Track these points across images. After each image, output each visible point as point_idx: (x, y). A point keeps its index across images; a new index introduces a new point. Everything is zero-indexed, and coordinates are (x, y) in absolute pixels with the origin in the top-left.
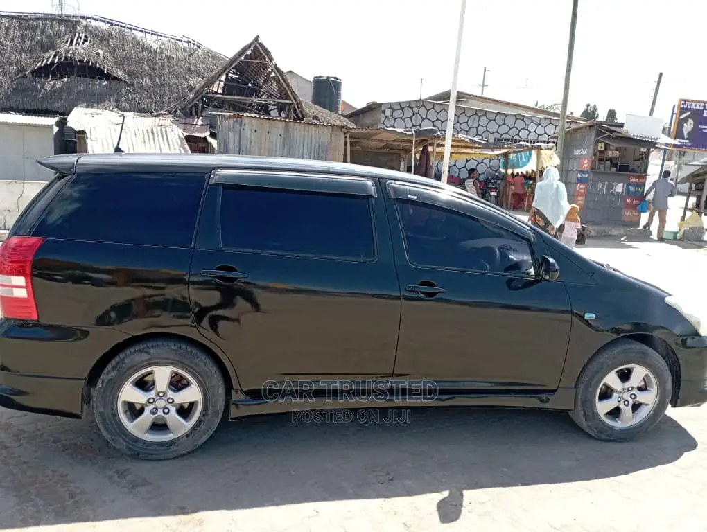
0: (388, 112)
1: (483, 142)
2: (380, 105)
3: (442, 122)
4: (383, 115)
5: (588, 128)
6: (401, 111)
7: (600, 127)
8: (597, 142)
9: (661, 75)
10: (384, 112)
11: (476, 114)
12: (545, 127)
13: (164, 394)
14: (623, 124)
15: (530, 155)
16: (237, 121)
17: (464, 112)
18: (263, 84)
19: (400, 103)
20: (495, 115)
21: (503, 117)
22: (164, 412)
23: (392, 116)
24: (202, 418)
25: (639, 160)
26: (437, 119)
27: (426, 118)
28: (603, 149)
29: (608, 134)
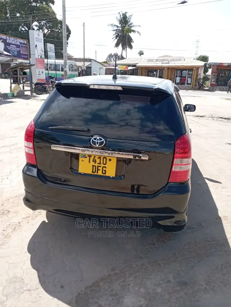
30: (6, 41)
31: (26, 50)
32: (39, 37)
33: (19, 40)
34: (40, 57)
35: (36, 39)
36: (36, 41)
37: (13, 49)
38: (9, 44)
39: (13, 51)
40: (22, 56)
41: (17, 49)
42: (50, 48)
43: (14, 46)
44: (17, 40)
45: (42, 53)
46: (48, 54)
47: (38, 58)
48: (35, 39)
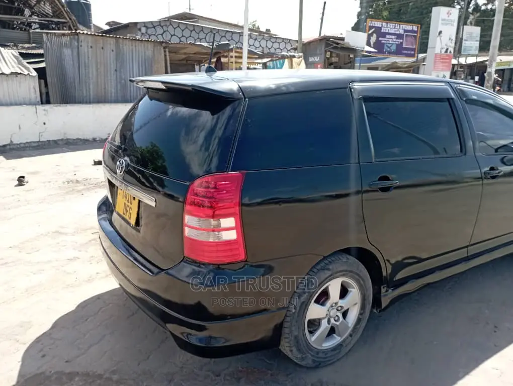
0: (144, 30)
1: (260, 53)
2: (136, 24)
3: (187, 38)
4: (139, 32)
5: (319, 41)
6: (153, 29)
7: (328, 40)
8: (326, 52)
9: (325, 3)
10: (140, 30)
11: (211, 32)
12: (260, 42)
13: (336, 304)
14: (344, 38)
15: (284, 62)
16: (74, 38)
17: (202, 30)
18: (35, 5)
19: (152, 23)
20: (225, 33)
21: (231, 34)
22: (335, 321)
23: (146, 33)
24: (360, 316)
25: (348, 63)
26: (183, 36)
27: (174, 35)
28: (329, 57)
29: (335, 45)
30: (381, 29)
31: (414, 41)
32: (449, 16)
33: (404, 26)
34: (443, 51)
35: (443, 22)
36: (442, 24)
37: (390, 42)
38: (384, 35)
39: (389, 45)
40: (406, 52)
41: (397, 40)
42: (470, 34)
43: (393, 37)
44: (400, 27)
45: (449, 44)
46: (463, 45)
47: (440, 53)
48: (440, 22)
